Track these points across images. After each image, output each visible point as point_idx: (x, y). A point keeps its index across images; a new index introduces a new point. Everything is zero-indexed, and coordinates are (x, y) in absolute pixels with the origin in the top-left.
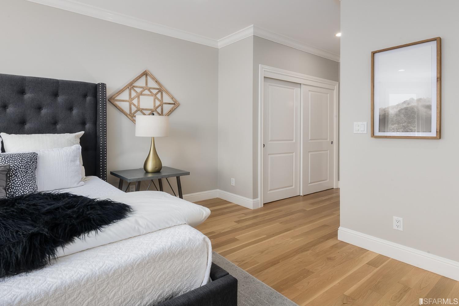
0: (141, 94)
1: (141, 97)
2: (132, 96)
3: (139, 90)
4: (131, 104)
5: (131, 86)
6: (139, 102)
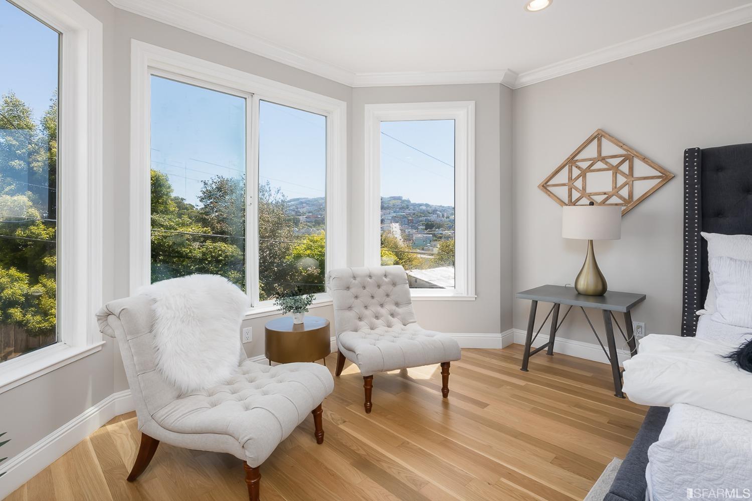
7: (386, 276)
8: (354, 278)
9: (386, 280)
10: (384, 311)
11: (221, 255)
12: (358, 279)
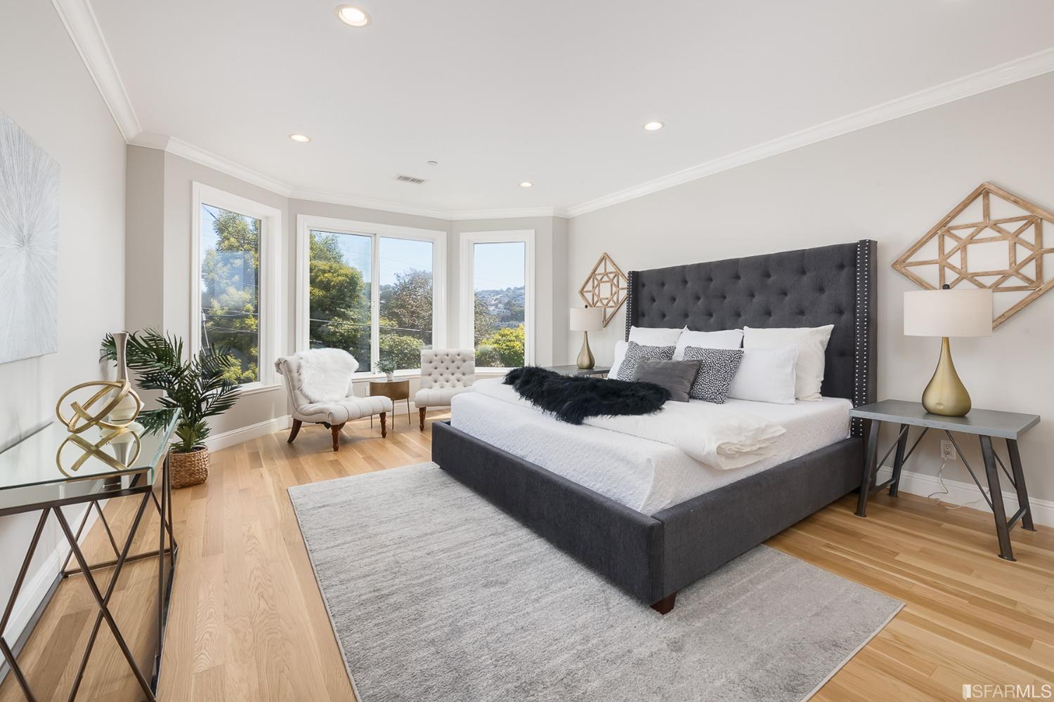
0: (971, 240)
1: (970, 247)
2: (947, 250)
3: (964, 234)
4: (944, 267)
5: (943, 228)
6: (964, 260)
7: (459, 355)
8: (436, 356)
9: (458, 357)
10: (453, 378)
11: (407, 349)
12: (438, 357)
